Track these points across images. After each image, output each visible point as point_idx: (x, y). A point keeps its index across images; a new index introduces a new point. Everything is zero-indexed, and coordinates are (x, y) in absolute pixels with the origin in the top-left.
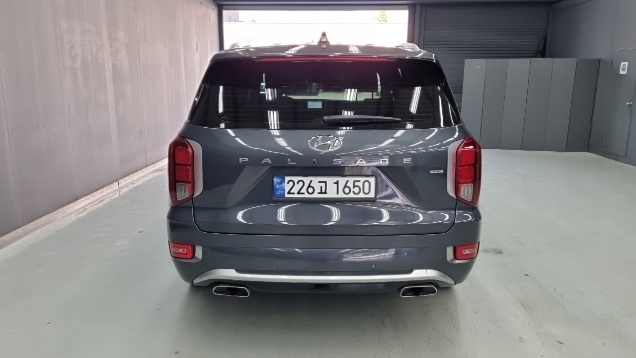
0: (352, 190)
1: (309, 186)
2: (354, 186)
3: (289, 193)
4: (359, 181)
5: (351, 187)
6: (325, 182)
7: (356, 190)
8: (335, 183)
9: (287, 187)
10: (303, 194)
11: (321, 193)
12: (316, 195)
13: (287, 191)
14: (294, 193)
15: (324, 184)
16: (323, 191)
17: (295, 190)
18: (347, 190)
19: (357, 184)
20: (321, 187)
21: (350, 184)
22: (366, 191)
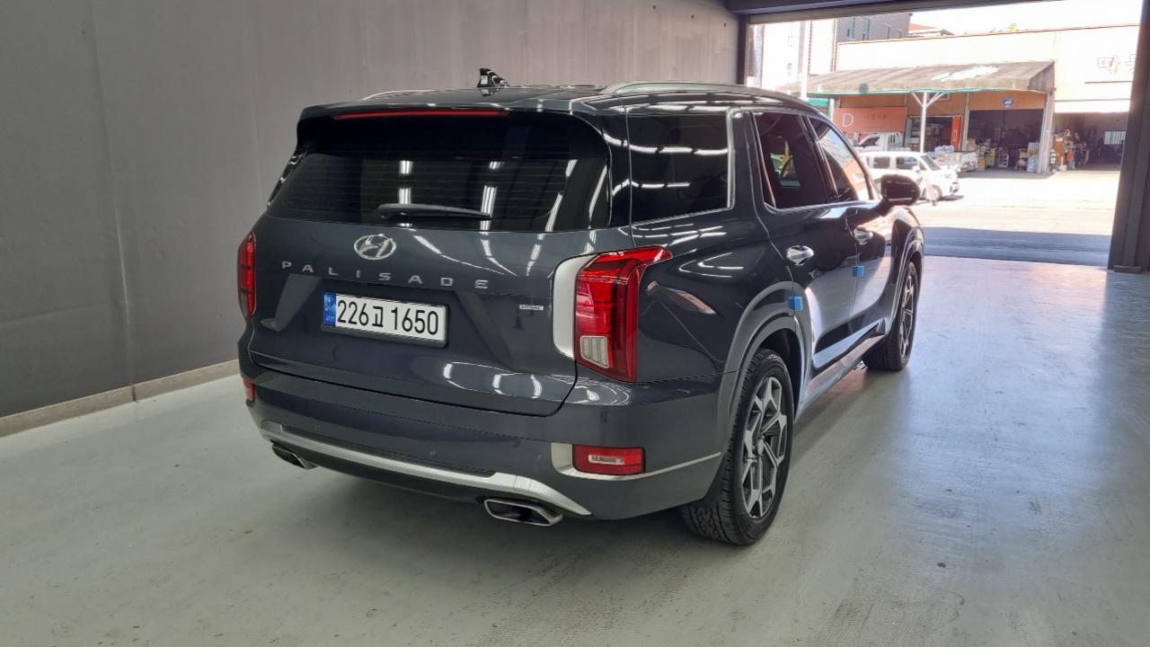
0: (415, 324)
1: (363, 313)
2: (417, 320)
3: (340, 320)
4: (423, 312)
5: (413, 320)
6: (381, 308)
7: (419, 325)
8: (393, 311)
9: (339, 310)
10: (355, 323)
11: (375, 325)
12: (369, 328)
13: (337, 317)
14: (344, 321)
15: (379, 310)
16: (379, 323)
17: (346, 317)
18: (407, 324)
19: (420, 315)
20: (376, 315)
21: (412, 316)
22: (433, 330)
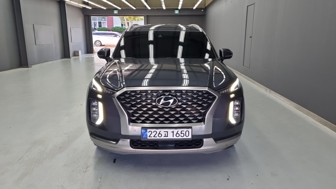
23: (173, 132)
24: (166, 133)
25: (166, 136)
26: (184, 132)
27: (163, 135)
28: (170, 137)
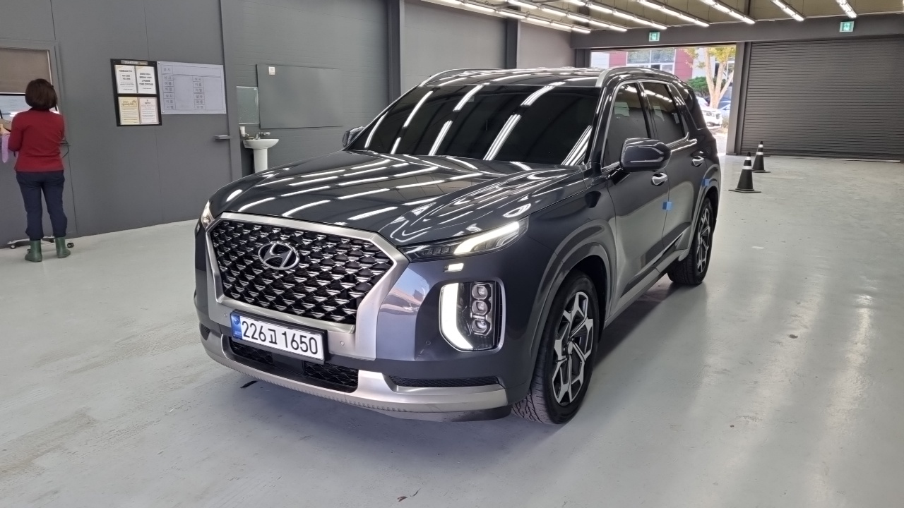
23: (285, 334)
24: (272, 333)
25: (274, 341)
26: (306, 340)
27: (269, 339)
28: (281, 346)
